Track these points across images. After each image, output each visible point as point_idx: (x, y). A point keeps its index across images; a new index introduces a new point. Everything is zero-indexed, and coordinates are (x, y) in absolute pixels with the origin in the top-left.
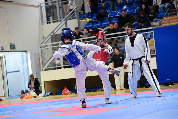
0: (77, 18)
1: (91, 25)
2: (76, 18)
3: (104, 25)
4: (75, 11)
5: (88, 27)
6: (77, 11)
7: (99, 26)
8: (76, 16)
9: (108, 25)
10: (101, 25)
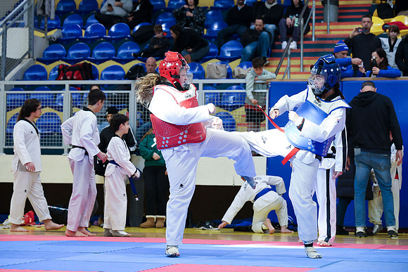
0: (28, 26)
1: (62, 49)
2: (26, 24)
3: (100, 54)
4: (26, 7)
5: (55, 54)
6: (29, 9)
7: (84, 56)
8: (25, 20)
9: (110, 57)
10: (91, 54)
